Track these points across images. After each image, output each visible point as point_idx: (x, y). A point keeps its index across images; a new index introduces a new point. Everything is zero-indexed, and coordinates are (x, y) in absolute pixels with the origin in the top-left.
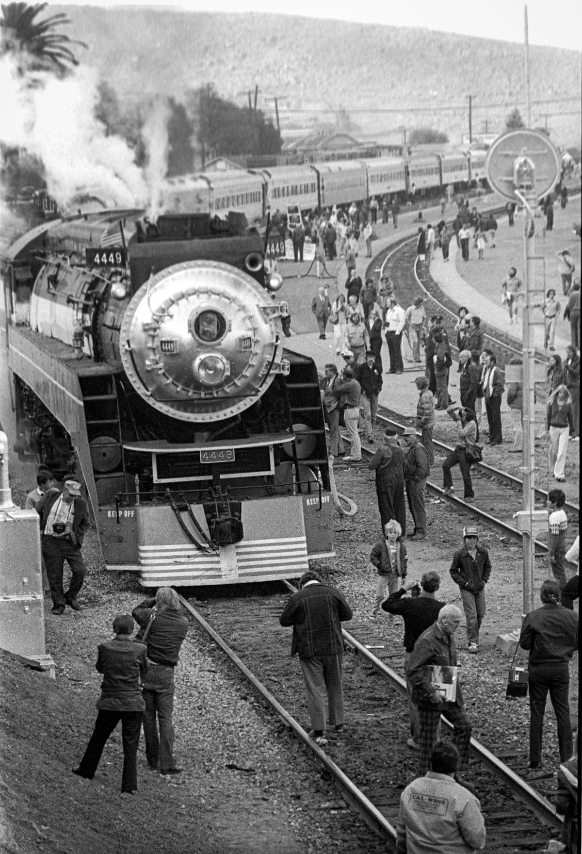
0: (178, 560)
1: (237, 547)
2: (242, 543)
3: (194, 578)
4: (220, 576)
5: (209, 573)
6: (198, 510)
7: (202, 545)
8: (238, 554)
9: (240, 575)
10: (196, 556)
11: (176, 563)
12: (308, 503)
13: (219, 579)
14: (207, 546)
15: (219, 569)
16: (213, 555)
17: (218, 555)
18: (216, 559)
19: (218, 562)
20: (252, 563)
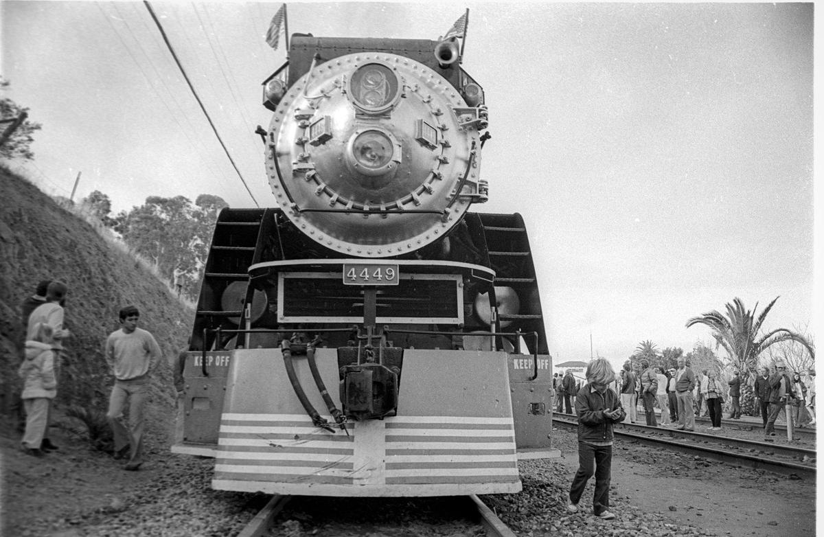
0: (277, 442)
1: (388, 426)
2: (398, 419)
3: (301, 479)
4: (349, 480)
5: (329, 472)
6: (327, 359)
7: (324, 417)
8: (389, 439)
9: (390, 481)
10: (310, 437)
11: (273, 448)
12: (516, 366)
13: (346, 487)
14: (330, 419)
15: (349, 467)
16: (341, 438)
17: (350, 439)
18: (345, 445)
19: (350, 452)
20: (414, 459)
